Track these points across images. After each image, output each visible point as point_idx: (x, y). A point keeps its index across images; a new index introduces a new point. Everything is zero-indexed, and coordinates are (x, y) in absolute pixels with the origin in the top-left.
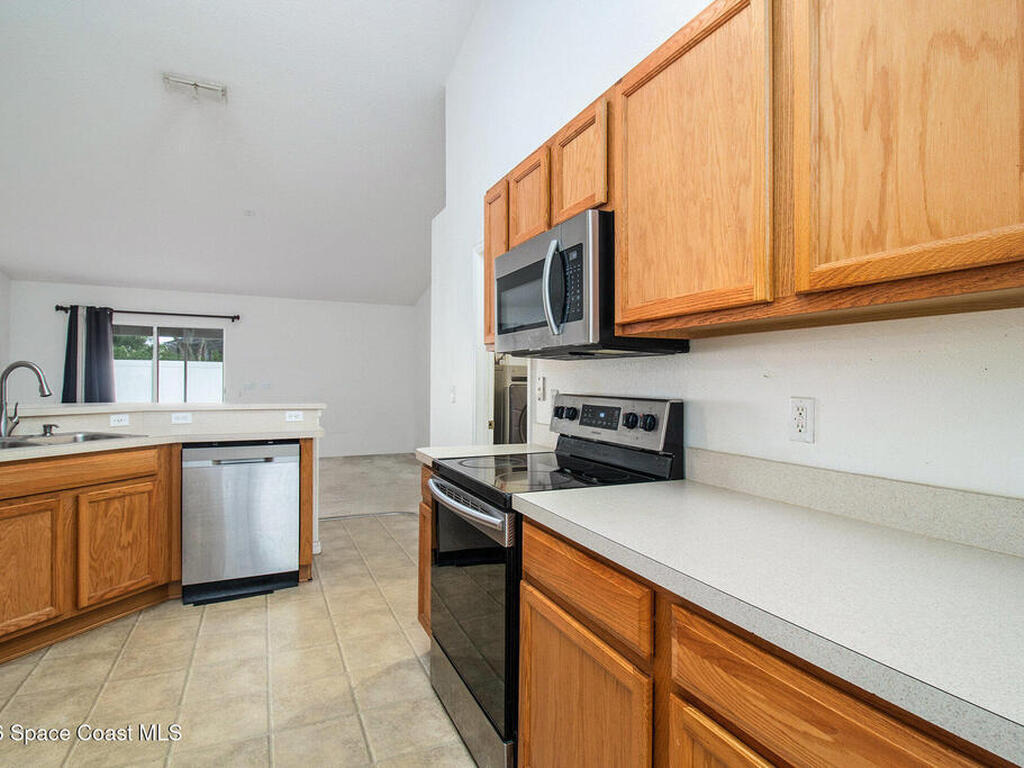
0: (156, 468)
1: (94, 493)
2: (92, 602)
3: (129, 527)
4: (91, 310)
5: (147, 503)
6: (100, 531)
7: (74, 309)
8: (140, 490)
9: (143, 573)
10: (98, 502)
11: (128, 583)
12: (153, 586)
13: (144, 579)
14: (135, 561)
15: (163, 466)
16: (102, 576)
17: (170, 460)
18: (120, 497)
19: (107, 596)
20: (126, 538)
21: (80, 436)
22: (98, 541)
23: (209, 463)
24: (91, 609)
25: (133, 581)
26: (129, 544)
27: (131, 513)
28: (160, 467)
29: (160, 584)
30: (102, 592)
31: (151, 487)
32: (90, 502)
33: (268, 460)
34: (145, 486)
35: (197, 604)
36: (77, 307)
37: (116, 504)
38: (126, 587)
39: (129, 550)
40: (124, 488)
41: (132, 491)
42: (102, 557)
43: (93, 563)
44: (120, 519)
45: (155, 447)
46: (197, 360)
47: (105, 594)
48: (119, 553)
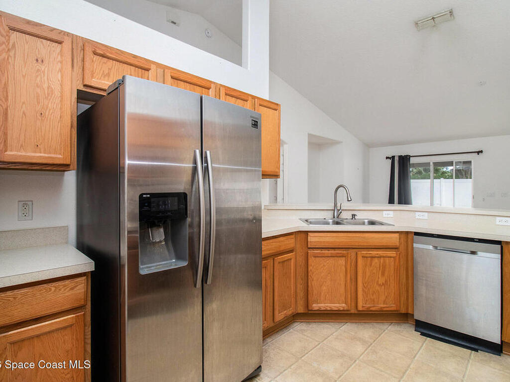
0: (398, 245)
1: (364, 252)
2: (364, 309)
3: (383, 274)
4: (400, 157)
5: (393, 263)
6: (368, 274)
7: (393, 157)
8: (389, 255)
9: (391, 303)
10: (367, 257)
11: (382, 306)
12: (396, 312)
13: (391, 306)
14: (386, 294)
15: (403, 243)
16: (369, 297)
17: (407, 241)
18: (378, 257)
19: (371, 309)
20: (382, 280)
21: (366, 221)
22: (367, 278)
23: (431, 247)
24: (363, 312)
25: (386, 306)
26: (383, 284)
27: (384, 267)
28: (400, 243)
29: (401, 312)
30: (369, 305)
31: (395, 255)
32: (363, 257)
33: (473, 253)
34: (392, 253)
35: (423, 334)
36: (394, 156)
37: (376, 260)
38: (381, 308)
39: (383, 287)
40: (380, 253)
41: (385, 255)
42: (369, 287)
43: (364, 289)
44: (378, 269)
45: (397, 232)
46: (467, 178)
47: (371, 307)
48: (377, 288)
